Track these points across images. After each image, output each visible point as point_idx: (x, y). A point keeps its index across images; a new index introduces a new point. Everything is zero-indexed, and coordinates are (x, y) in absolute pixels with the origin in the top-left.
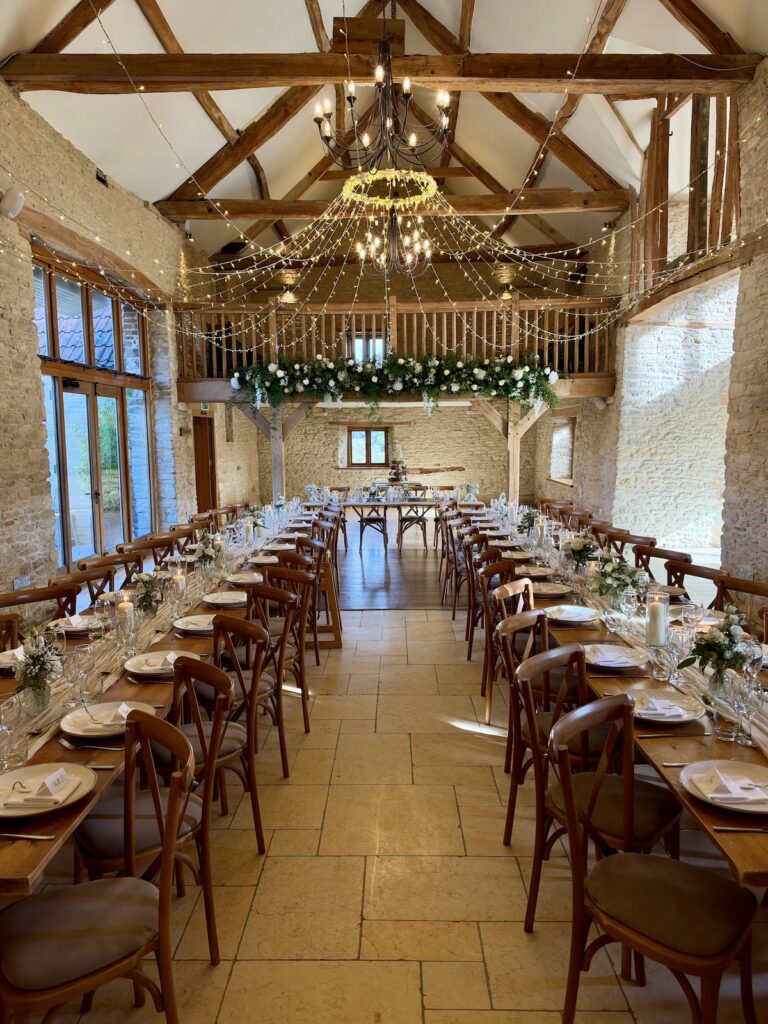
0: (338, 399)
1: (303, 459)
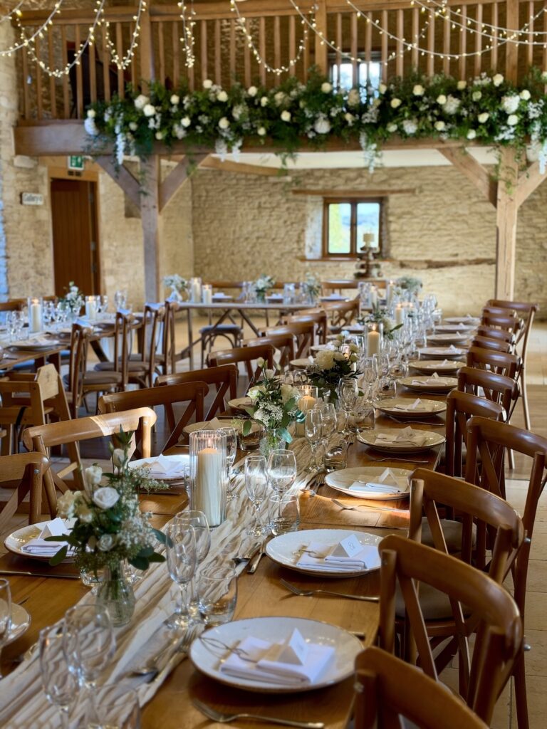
0: (235, 149)
1: (254, 246)
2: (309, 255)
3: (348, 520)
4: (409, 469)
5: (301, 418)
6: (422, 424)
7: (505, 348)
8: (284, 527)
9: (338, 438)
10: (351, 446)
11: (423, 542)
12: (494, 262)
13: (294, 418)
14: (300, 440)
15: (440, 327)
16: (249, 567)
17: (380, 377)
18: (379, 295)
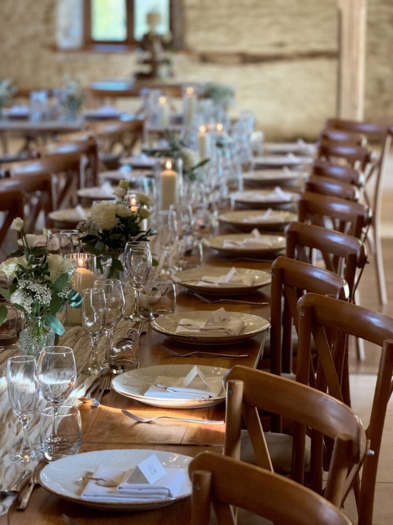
2: (63, 42)
3: (144, 437)
4: (223, 367)
5: (77, 300)
6: (239, 304)
7: (349, 193)
8: (61, 449)
9: (126, 326)
10: (143, 337)
11: (241, 459)
12: (334, 55)
13: (67, 301)
14: (73, 330)
15: (261, 160)
16: (17, 502)
17: (181, 238)
18: (173, 108)
